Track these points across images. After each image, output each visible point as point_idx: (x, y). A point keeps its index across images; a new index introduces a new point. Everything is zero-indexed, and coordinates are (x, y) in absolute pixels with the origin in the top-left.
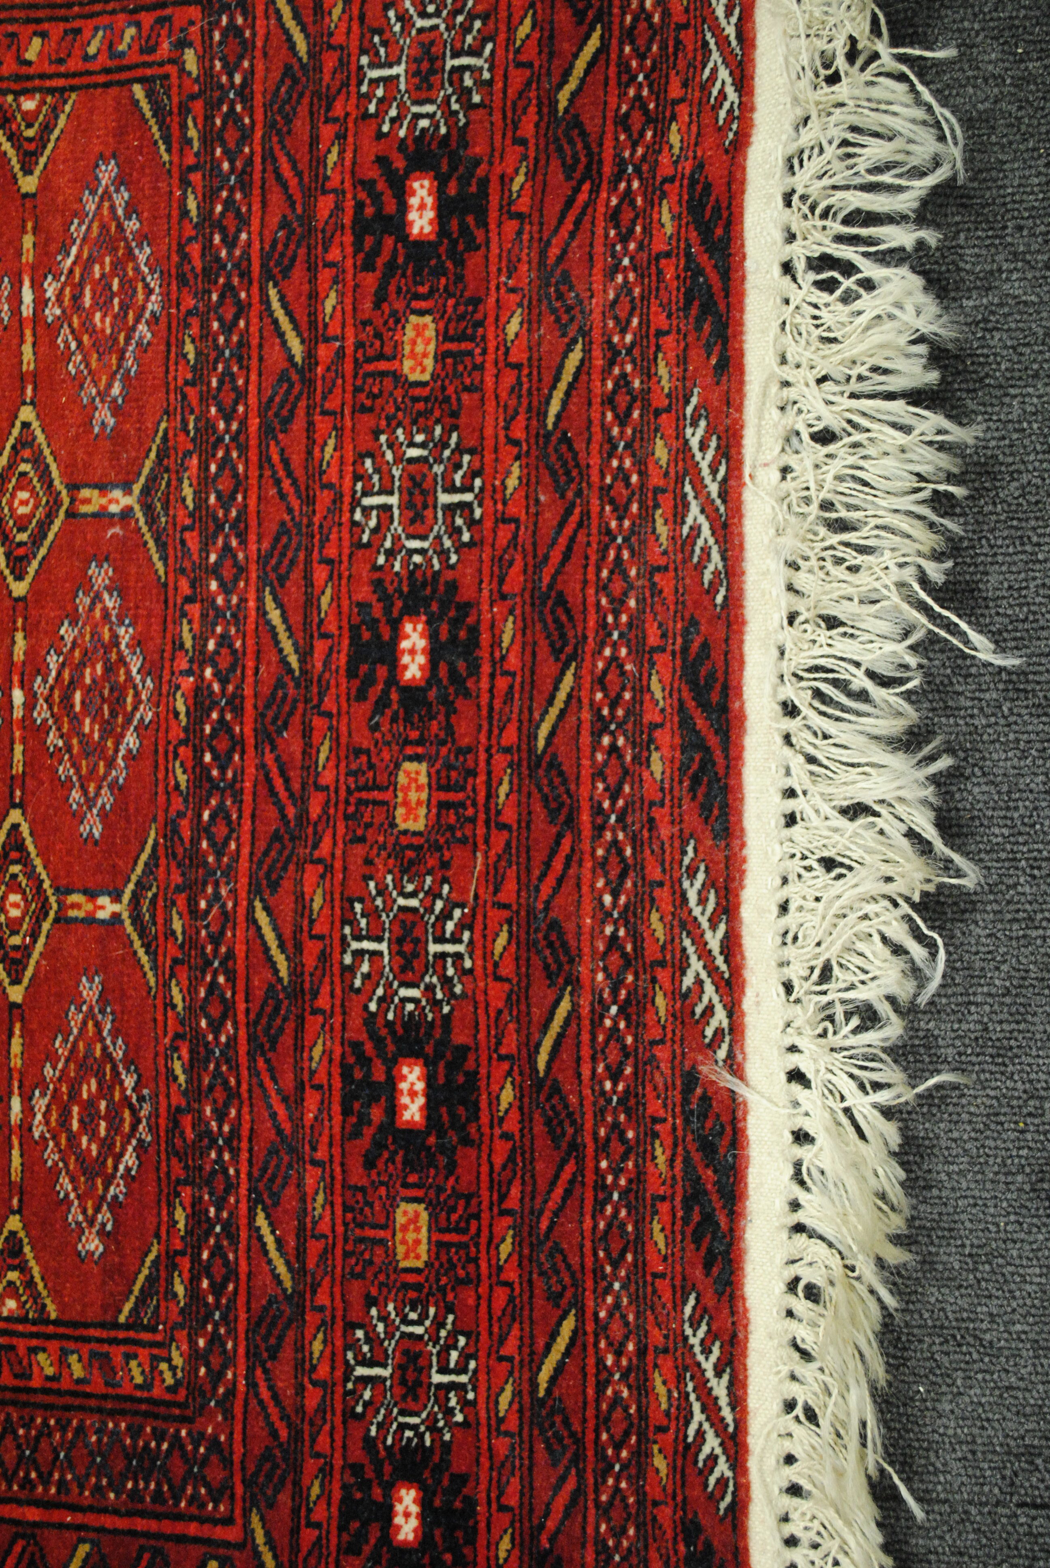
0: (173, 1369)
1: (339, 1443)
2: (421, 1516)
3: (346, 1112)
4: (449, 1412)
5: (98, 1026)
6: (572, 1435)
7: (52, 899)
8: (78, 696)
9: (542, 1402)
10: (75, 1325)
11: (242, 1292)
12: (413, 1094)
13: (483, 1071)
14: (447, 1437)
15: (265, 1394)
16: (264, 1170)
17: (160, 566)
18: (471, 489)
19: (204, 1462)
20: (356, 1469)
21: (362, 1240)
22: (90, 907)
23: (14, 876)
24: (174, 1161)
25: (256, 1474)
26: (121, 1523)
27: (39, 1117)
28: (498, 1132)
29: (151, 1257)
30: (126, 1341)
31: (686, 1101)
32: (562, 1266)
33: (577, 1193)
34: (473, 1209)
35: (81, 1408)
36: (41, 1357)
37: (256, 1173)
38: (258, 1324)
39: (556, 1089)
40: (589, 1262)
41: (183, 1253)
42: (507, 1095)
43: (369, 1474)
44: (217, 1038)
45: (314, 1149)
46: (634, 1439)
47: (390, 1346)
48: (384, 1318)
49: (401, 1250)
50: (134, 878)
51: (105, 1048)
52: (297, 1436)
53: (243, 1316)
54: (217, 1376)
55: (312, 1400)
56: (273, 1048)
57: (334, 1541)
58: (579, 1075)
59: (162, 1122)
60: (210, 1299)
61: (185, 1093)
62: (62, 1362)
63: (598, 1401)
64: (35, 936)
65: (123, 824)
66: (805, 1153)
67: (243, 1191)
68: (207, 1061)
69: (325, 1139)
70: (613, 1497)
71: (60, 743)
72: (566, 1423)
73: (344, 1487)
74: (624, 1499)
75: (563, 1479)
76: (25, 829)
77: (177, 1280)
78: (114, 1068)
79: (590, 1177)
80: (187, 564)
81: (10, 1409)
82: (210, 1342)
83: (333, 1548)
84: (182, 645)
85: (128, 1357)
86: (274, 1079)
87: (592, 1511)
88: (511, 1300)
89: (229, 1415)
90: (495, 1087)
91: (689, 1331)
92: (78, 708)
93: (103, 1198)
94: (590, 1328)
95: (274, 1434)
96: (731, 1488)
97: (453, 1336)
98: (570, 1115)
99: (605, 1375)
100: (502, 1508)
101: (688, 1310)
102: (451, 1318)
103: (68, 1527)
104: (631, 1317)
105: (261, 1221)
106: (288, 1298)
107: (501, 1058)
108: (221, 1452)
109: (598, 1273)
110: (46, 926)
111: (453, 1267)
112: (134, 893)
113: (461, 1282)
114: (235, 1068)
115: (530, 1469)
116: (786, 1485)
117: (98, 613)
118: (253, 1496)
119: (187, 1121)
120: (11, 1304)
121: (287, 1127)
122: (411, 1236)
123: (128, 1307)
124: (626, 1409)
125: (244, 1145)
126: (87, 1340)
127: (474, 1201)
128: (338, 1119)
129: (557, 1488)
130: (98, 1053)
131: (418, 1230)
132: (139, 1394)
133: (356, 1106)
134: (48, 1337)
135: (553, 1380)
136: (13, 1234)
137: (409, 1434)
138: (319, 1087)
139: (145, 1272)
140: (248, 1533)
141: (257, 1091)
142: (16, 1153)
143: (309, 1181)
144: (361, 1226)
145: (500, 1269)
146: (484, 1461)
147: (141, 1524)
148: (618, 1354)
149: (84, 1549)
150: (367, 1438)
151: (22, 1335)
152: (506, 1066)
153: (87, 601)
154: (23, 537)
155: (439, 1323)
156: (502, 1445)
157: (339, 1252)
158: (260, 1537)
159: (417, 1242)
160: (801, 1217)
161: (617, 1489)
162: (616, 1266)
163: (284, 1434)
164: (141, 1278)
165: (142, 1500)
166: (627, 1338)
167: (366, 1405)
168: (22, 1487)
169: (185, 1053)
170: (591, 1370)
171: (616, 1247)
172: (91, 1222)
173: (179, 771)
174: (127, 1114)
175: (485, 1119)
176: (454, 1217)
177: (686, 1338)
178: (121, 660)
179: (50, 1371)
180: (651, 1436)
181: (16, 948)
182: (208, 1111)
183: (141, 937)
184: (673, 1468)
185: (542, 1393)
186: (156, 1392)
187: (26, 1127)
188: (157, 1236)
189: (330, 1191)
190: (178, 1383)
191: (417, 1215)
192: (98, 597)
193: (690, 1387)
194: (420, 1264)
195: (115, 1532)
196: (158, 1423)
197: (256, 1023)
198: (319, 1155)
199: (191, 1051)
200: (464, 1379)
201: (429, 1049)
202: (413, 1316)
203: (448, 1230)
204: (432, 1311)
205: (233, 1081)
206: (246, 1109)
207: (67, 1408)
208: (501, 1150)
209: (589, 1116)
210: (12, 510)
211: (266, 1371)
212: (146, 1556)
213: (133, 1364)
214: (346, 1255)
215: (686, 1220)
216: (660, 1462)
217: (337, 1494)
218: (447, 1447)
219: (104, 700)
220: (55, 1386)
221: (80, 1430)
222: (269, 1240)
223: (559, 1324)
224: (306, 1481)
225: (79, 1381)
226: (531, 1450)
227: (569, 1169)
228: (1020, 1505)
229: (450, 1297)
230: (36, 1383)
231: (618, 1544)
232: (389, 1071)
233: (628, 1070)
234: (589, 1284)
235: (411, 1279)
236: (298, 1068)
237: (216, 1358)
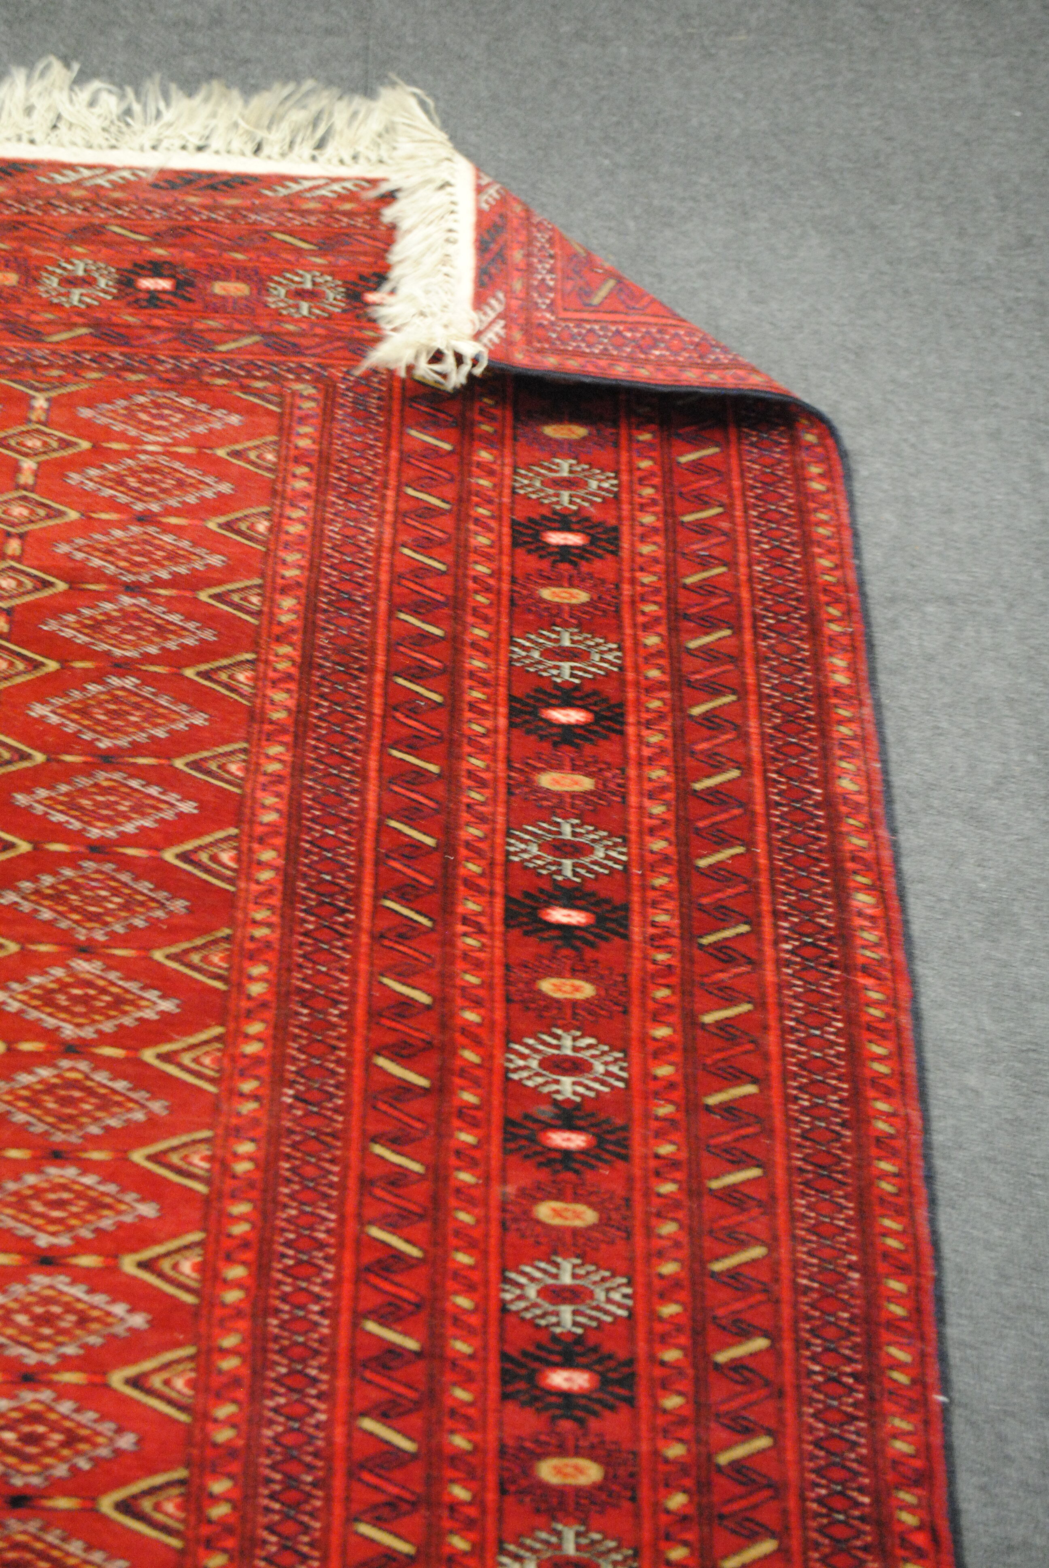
0: (306, 389)
1: (344, 323)
3: (163, 308)
4: (326, 281)
5: (108, 412)
6: (336, 237)
7: (33, 428)
9: (320, 247)
10: (281, 430)
11: (261, 357)
12: (156, 283)
13: (146, 258)
14: (339, 282)
15: (317, 351)
16: (194, 346)
19: (358, 377)
20: (358, 317)
21: (233, 308)
22: (40, 411)
23: (17, 444)
24: (187, 382)
26: (396, 415)
27: (159, 440)
28: (178, 255)
29: (242, 396)
30: (291, 409)
31: (166, 188)
32: (248, 237)
33: (210, 229)
34: (218, 265)
35: (329, 429)
36: (300, 445)
37: (196, 349)
38: (279, 351)
39: (157, 233)
40: (246, 227)
41: (240, 382)
42: (160, 251)
44: (120, 360)
45: (183, 323)
46: (336, 215)
47: (291, 302)
48: (276, 303)
49: (239, 293)
51: (121, 409)
52: (340, 338)
53: (275, 359)
54: (309, 371)
55: (322, 332)
56: (128, 337)
58: (152, 225)
60: (266, 372)
61: (150, 376)
63: (318, 227)
64: (53, 436)
67: (206, 357)
68: (132, 366)
69: (177, 318)
70: (366, 224)
72: (330, 239)
74: (367, 220)
75: (358, 241)
77: (255, 385)
78: (133, 405)
79: (202, 224)
82: (291, 373)
86: (145, 338)
88: (266, 255)
89: (330, 365)
90: (155, 255)
91: (280, 194)
93: (207, 414)
94: (280, 228)
97: (286, 278)
98: (172, 229)
99: (305, 224)
100: (375, 263)
101: (270, 193)
102: (275, 278)
103: (400, 438)
104: (275, 214)
105: (223, 349)
106: (265, 339)
107: (140, 252)
108: (351, 369)
109: (252, 224)
110: (48, 431)
111: (248, 275)
112: (35, 391)
113: (256, 274)
114: (137, 354)
115: (354, 252)
116: (353, 162)
119: (165, 376)
120: (269, 458)
121: (172, 335)
122: (232, 289)
123: (271, 408)
124: (321, 217)
125: (180, 354)
126: (290, 426)
127: (214, 265)
128: (166, 312)
129: (364, 243)
130: (124, 413)
131: (228, 286)
132: (321, 405)
133: (160, 305)
134: (288, 441)
135: (307, 242)
136: (227, 454)
137: (338, 297)
138: (149, 319)
139: (251, 398)
141: (150, 346)
143: (201, 327)
144: (226, 307)
145: (250, 259)
146: (351, 268)
147: (396, 407)
148: (293, 219)
149: (412, 432)
150: (341, 312)
151: (287, 452)
152: (144, 250)
155: (279, 282)
156: (342, 262)
157: (239, 317)
159: (235, 287)
160: (222, 149)
162: (248, 217)
164: (254, 401)
166: (285, 216)
167: (323, 312)
170: (301, 229)
171: (239, 217)
172: (221, 420)
175: (172, 259)
176: (222, 272)
177: (284, 195)
180: (335, 209)
181: (59, 444)
182: (161, 368)
183: (60, 389)
184: (349, 202)
185: (315, 247)
187: (165, 445)
188: (230, 393)
189: (206, 318)
190: (314, 388)
191: (220, 286)
193: (308, 194)
194: (247, 287)
195: (401, 418)
197: (113, 343)
198: (188, 321)
199: (127, 372)
200: (308, 276)
201: (133, 276)
202: (275, 292)
203: (229, 275)
204: (272, 285)
205: (144, 356)
207: (330, 436)
209: (172, 223)
211: (306, 349)
214: (241, 314)
215: (225, 191)
216: (347, 207)
218: (344, 282)
220: (317, 440)
223: (278, 239)
225: (314, 429)
226: (344, 252)
227: (198, 231)
229: (264, 277)
230: (315, 448)
232: (142, 291)
233: (150, 208)
234: (257, 227)
235: (254, 291)
236: (140, 327)
237: (299, 373)
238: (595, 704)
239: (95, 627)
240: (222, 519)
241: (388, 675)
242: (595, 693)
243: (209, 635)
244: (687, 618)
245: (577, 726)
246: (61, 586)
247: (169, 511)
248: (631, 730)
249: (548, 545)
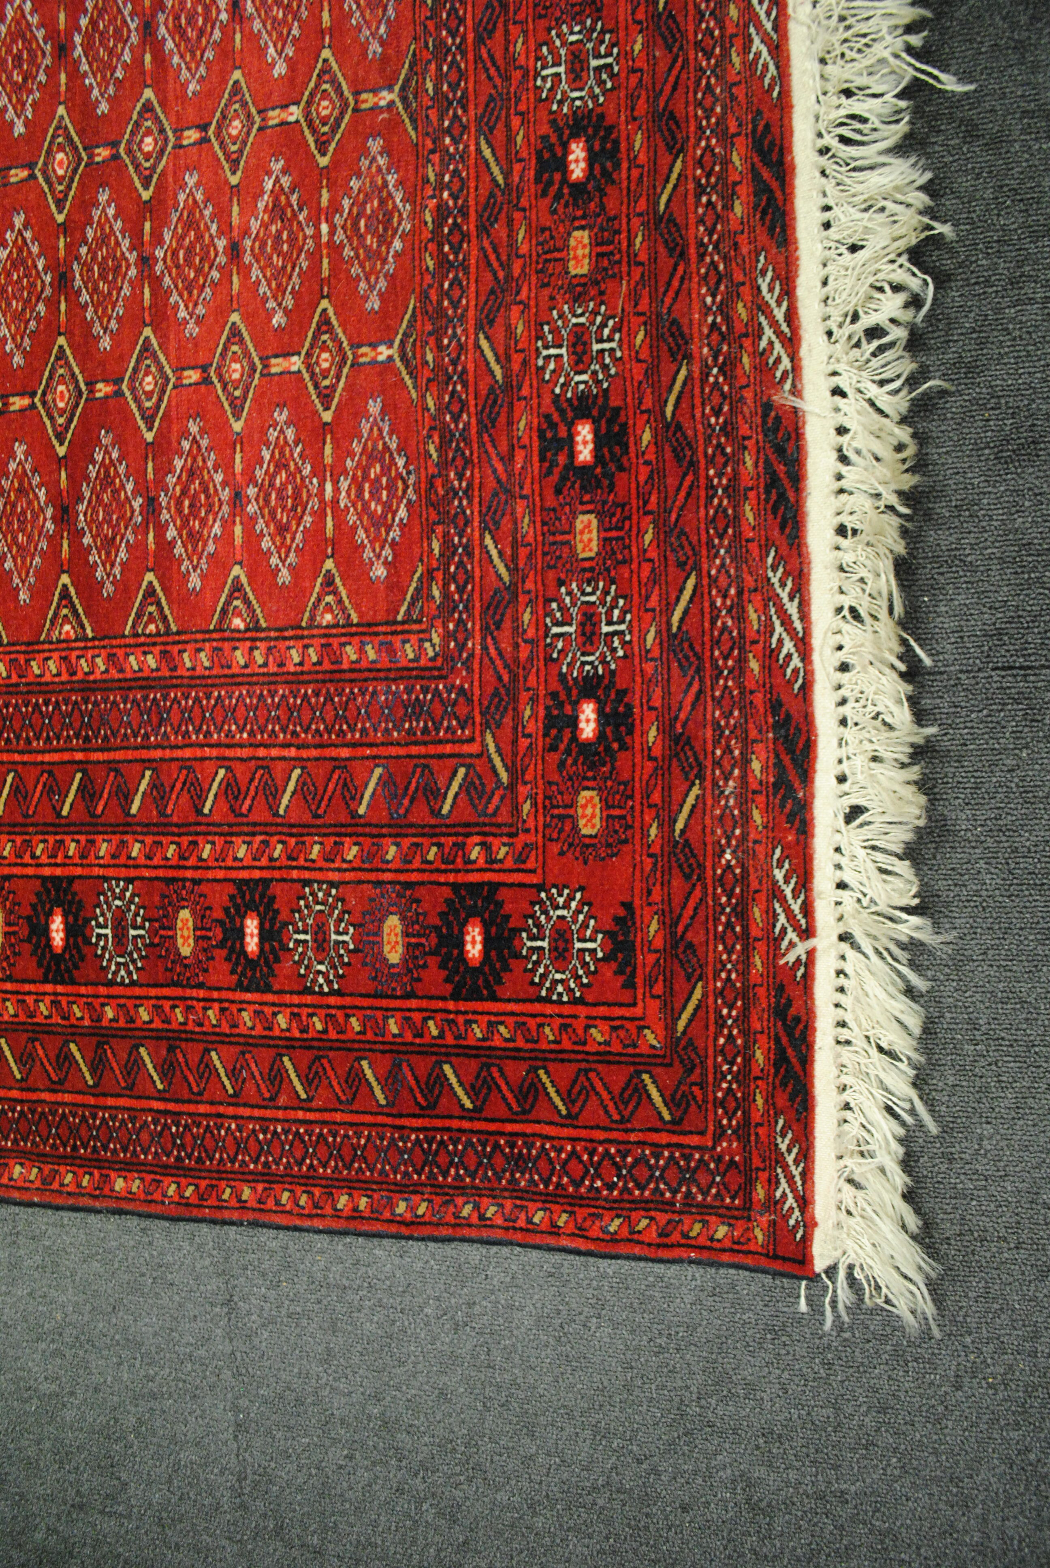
0: (433, 646)
1: (542, 679)
2: (597, 721)
3: (542, 460)
4: (614, 650)
5: (380, 430)
6: (695, 654)
7: (349, 354)
8: (362, 223)
9: (675, 636)
10: (369, 625)
11: (477, 588)
12: (585, 443)
13: (631, 422)
14: (613, 666)
15: (492, 651)
16: (490, 507)
17: (413, 134)
18: (611, 55)
19: (455, 703)
20: (554, 695)
21: (554, 543)
22: (373, 354)
23: (324, 342)
24: (431, 509)
25: (488, 707)
26: (402, 752)
27: (343, 494)
28: (641, 461)
29: (417, 575)
30: (403, 632)
31: (764, 423)
32: (686, 543)
33: (695, 492)
34: (627, 514)
35: (375, 679)
36: (348, 648)
37: (484, 510)
38: (488, 608)
39: (679, 427)
40: (704, 538)
41: (438, 569)
42: (647, 437)
43: (563, 696)
44: (457, 426)
45: (521, 488)
46: (736, 652)
47: (574, 611)
48: (570, 593)
49: (580, 547)
50: (401, 331)
51: (385, 443)
52: (515, 678)
53: (478, 605)
54: (462, 647)
55: (524, 655)
56: (494, 426)
57: (540, 744)
58: (693, 416)
59: (423, 486)
60: (456, 597)
61: (437, 465)
62: (361, 651)
63: (712, 630)
64: (338, 378)
65: (393, 297)
66: (845, 439)
67: (476, 524)
68: (451, 441)
69: (529, 481)
70: (723, 692)
71: (352, 254)
72: (691, 647)
73: (547, 708)
74: (731, 693)
75: (690, 684)
76: (331, 312)
77: (434, 587)
78: (391, 455)
79: (702, 481)
80: (430, 130)
81: (328, 685)
82: (457, 625)
83: (540, 749)
84: (428, 181)
85: (404, 642)
86: (495, 447)
87: (710, 703)
88: (653, 570)
89: (470, 670)
90: (639, 432)
91: (770, 574)
92: (363, 230)
93: (386, 540)
94: (705, 582)
95: (500, 678)
96: (802, 674)
97: (615, 600)
98: (689, 444)
99: (716, 612)
100: (651, 708)
101: (770, 560)
102: (613, 587)
103: (367, 758)
104: (732, 571)
105: (488, 541)
106: (506, 588)
107: (642, 412)
108: (465, 695)
109: (710, 545)
110: (345, 371)
111: (614, 553)
112: (402, 341)
113: (619, 563)
114: (468, 444)
115: (668, 681)
116: (838, 664)
117: (374, 169)
118: (487, 722)
119: (439, 482)
120: (328, 617)
121: (504, 478)
122: (586, 537)
123: (403, 609)
124: (731, 633)
125: (476, 493)
126: (377, 634)
127: (627, 508)
128: (537, 465)
129: (686, 691)
130: (380, 447)
131: (590, 532)
132: (411, 665)
133: (549, 454)
134: (352, 635)
135: (682, 620)
136: (328, 571)
137: (587, 668)
138: (524, 447)
139: (414, 585)
140: (484, 746)
141: (484, 455)
142: (329, 519)
143: (519, 510)
144: (554, 534)
145: (645, 551)
146: (638, 679)
147: (414, 750)
148: (725, 597)
149: (378, 771)
150: (560, 674)
151: (335, 636)
152: (645, 417)
153: (367, 163)
154: (326, 129)
155: (606, 592)
156: (649, 667)
157: (539, 552)
158: (492, 748)
159: (590, 540)
160: (843, 483)
161: (726, 687)
162: (721, 537)
163: (506, 678)
164: (411, 589)
165: (415, 734)
166: (730, 586)
167: (559, 652)
168: (338, 736)
169: (436, 439)
170: (707, 610)
171: (721, 526)
172: (378, 557)
173: (428, 259)
174: (400, 484)
175: (632, 455)
176: (614, 520)
177: (769, 579)
178: (390, 195)
179: (354, 657)
180: (748, 648)
181: (326, 387)
182: (452, 475)
183: (407, 367)
184: (762, 667)
185: (674, 630)
186: (423, 662)
187: (335, 501)
188: (421, 561)
189: (533, 513)
190: (436, 655)
191: (590, 522)
192: (374, 159)
193: (773, 610)
194: (592, 554)
195: (398, 757)
196: (423, 682)
197: (482, 411)
198: (525, 492)
199: (440, 437)
200: (623, 627)
201: (595, 413)
202: (589, 590)
203: (610, 529)
204: (601, 584)
205: (467, 452)
206: (476, 471)
207: (365, 680)
208: (644, 472)
209: (701, 442)
210: (318, 114)
211: (493, 638)
212: (419, 770)
213: (407, 646)
214: (545, 554)
215: (767, 501)
216: (754, 665)
217: (542, 713)
218: (613, 673)
219: (379, 222)
220: (358, 666)
221: (374, 694)
222: (494, 553)
223: (685, 582)
224: (521, 707)
225: (373, 662)
226: (669, 669)
227: (689, 478)
228: (993, 669)
229: (613, 573)
230: (345, 666)
231: (727, 723)
232: (569, 430)
233: (726, 408)
234: (704, 552)
235: (587, 565)
236: (510, 438)
237: (460, 635)
238: (72, 956)
239: (107, 480)
240: (244, 580)
241: (82, 766)
242: (82, 958)
243: (109, 589)
244: (171, 1049)
245: (49, 939)
246: (149, 437)
247: (249, 523)
248: (49, 988)
249: (243, 917)
